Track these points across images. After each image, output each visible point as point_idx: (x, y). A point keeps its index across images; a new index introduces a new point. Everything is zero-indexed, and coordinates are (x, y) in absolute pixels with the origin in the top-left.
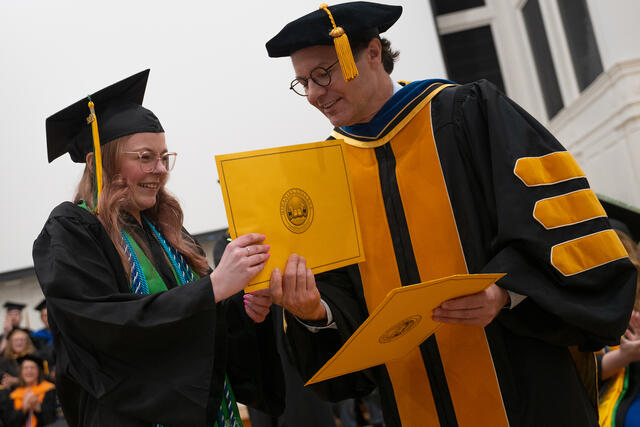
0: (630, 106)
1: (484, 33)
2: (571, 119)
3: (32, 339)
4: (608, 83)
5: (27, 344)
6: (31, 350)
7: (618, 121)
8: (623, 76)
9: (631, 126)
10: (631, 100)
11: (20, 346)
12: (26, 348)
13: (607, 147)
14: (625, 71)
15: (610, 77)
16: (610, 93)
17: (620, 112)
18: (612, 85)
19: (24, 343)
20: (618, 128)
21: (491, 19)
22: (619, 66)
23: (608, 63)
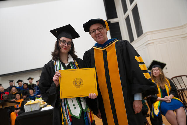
0: (149, 41)
1: (117, 24)
2: (135, 43)
3: (17, 88)
4: (144, 36)
5: (16, 90)
6: (17, 91)
7: (146, 44)
8: (147, 35)
9: (148, 45)
10: (149, 39)
11: (14, 90)
12: (16, 91)
13: (143, 49)
14: (148, 34)
15: (145, 35)
16: (144, 38)
17: (146, 42)
18: (145, 36)
19: (15, 90)
20: (146, 45)
21: (119, 21)
22: (146, 33)
23: (144, 32)
